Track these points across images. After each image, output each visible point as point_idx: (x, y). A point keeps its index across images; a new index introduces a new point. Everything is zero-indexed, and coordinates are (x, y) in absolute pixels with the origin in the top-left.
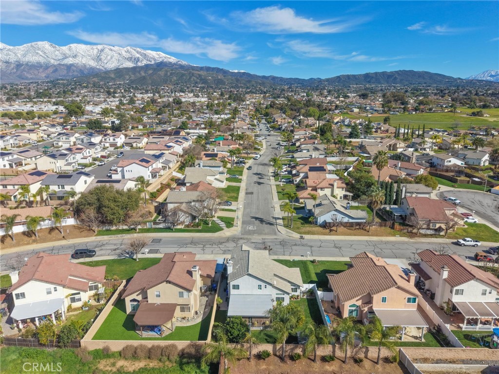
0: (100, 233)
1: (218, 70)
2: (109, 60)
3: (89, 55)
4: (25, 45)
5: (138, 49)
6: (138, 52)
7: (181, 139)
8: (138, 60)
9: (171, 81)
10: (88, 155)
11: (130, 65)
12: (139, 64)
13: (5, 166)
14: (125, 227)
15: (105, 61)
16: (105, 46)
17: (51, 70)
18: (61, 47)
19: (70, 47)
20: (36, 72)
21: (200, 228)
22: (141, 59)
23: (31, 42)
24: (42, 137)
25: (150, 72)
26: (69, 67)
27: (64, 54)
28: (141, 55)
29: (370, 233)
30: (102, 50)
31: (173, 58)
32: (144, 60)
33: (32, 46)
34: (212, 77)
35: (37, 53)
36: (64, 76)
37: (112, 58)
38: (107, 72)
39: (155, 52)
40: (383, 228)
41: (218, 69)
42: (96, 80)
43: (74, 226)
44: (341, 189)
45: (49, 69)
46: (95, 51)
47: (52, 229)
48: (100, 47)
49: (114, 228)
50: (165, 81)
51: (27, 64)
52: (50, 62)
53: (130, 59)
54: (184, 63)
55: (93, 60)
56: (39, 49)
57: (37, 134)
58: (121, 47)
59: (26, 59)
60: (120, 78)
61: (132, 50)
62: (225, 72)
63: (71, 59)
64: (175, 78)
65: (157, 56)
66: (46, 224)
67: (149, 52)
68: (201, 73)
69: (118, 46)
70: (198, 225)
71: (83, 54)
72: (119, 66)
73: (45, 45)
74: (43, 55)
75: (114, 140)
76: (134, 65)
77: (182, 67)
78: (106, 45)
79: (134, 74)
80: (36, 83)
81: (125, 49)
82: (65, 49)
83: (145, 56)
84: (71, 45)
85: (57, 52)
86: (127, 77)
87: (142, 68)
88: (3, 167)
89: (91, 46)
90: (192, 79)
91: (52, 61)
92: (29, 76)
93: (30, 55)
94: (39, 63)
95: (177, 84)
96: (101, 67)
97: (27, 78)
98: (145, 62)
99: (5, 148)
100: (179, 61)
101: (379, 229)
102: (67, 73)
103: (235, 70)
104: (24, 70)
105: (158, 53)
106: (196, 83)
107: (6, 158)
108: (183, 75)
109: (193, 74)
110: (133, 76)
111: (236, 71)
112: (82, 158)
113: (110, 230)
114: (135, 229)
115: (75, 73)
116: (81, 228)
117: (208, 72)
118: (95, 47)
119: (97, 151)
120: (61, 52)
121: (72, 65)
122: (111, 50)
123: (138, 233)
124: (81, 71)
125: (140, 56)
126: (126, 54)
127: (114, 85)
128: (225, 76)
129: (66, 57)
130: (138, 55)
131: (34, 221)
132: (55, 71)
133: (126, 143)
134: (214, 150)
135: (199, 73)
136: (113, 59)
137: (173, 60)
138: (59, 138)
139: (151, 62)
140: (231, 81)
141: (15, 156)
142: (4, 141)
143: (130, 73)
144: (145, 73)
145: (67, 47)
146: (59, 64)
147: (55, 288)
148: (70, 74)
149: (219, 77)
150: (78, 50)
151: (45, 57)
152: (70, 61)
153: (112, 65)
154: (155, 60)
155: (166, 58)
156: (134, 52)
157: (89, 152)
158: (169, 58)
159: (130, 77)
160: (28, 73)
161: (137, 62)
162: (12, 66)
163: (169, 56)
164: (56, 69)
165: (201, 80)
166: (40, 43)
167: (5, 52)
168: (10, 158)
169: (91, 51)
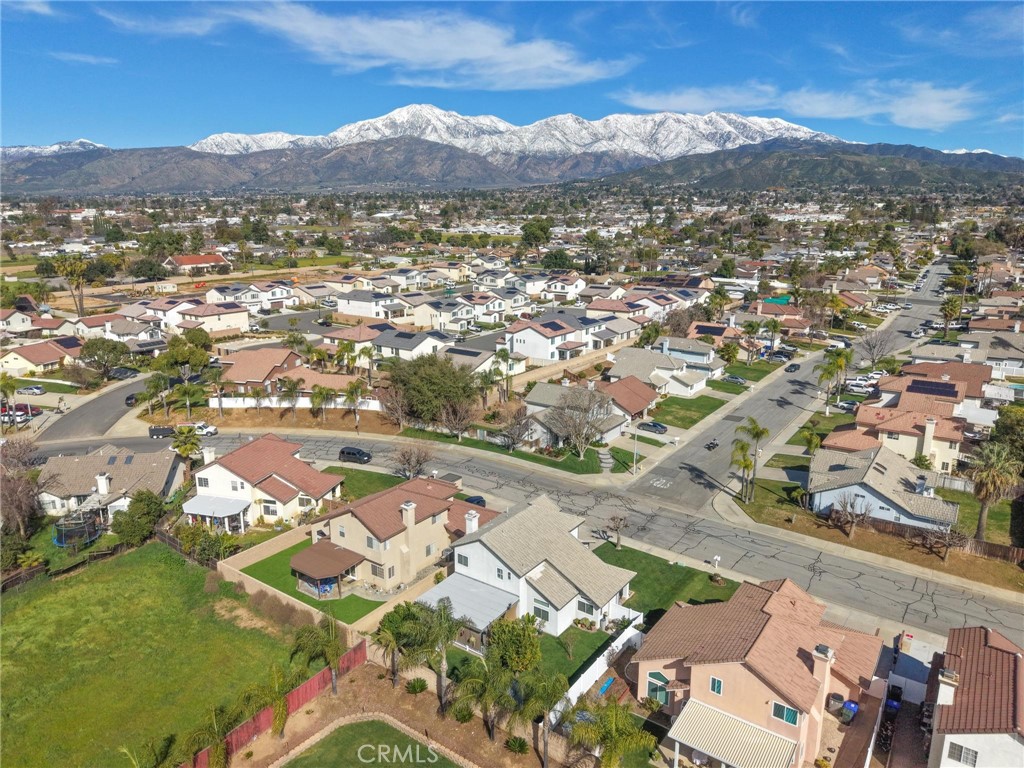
0: (406, 433)
1: (910, 151)
2: (672, 142)
3: (637, 135)
4: (537, 123)
5: (733, 116)
6: (730, 122)
7: (675, 294)
8: (727, 137)
9: (786, 179)
10: (497, 309)
11: (709, 148)
12: (729, 146)
13: (378, 314)
14: (446, 431)
15: (664, 144)
16: (669, 114)
17: (568, 164)
18: (592, 122)
19: (607, 120)
20: (546, 169)
21: (560, 459)
22: (733, 136)
23: (546, 117)
24: (468, 276)
25: (747, 161)
26: (599, 157)
27: (595, 135)
28: (736, 128)
29: (946, 564)
30: (662, 123)
31: (805, 129)
32: (741, 137)
33: (547, 124)
34: (890, 168)
35: (553, 135)
36: (588, 174)
37: (677, 136)
38: (663, 164)
39: (766, 120)
40: (998, 561)
41: (911, 148)
42: (637, 180)
43: (377, 413)
44: (948, 444)
45: (566, 164)
46: (650, 125)
47: (349, 412)
48: (658, 117)
49: (430, 429)
50: (772, 180)
51: (534, 156)
52: (569, 149)
53: (710, 137)
54: (830, 138)
55: (643, 142)
56: (556, 128)
57: (461, 271)
58: (699, 114)
59: (535, 147)
60: (683, 175)
61: (718, 118)
62: (926, 155)
63: (604, 142)
64: (798, 172)
65: (767, 127)
66: (340, 403)
67: (755, 119)
68: (866, 159)
69: (695, 113)
70: (559, 453)
71: (627, 131)
72: (688, 151)
73: (567, 120)
74: (560, 138)
75: (563, 288)
76: (719, 149)
77: (820, 147)
78: (670, 112)
79: (712, 166)
80: (540, 187)
81: (706, 117)
82: (598, 125)
83: (743, 129)
84: (610, 117)
85: (584, 131)
86: (697, 173)
87: (731, 153)
88: (374, 316)
89: (644, 117)
90: (837, 174)
91: (574, 148)
92: (534, 176)
93: (542, 138)
94: (553, 153)
95: (799, 185)
96: (655, 156)
97: (531, 180)
98: (741, 141)
99: (408, 289)
100: (817, 135)
101: (980, 561)
102: (595, 169)
103: (961, 148)
104: (528, 166)
105: (773, 120)
106: (845, 181)
107: (382, 303)
108: (818, 164)
109: (841, 164)
110: (709, 170)
111: (962, 151)
112: (484, 314)
113: (423, 431)
114: (457, 436)
115: (608, 169)
116: (385, 419)
117: (882, 157)
118: (649, 118)
119: (516, 305)
120: (590, 130)
121: (604, 154)
122: (678, 121)
123: (460, 444)
124: (618, 164)
125: (732, 130)
126: (706, 126)
127: (669, 188)
128: (924, 165)
129: (596, 139)
130: (729, 128)
131: (329, 396)
132: (576, 165)
133: (581, 296)
134: (729, 320)
135: (857, 159)
136: (680, 139)
137: (803, 133)
138: (481, 280)
139: (753, 139)
140: (936, 175)
141: (396, 301)
142: (407, 278)
143: (704, 165)
144: (735, 163)
145: (601, 121)
146: (584, 153)
147: (242, 483)
148: (600, 170)
149: (908, 168)
150: (619, 126)
151: (564, 141)
152: (602, 146)
153: (673, 151)
154: (763, 134)
155: (788, 130)
156: (722, 121)
157: (500, 304)
158: (795, 130)
159: (704, 173)
160: (533, 170)
161: (725, 142)
162: (514, 159)
163: (796, 126)
164: (577, 161)
165: (858, 175)
166: (560, 117)
167: (507, 136)
168: (388, 302)
169: (643, 125)
